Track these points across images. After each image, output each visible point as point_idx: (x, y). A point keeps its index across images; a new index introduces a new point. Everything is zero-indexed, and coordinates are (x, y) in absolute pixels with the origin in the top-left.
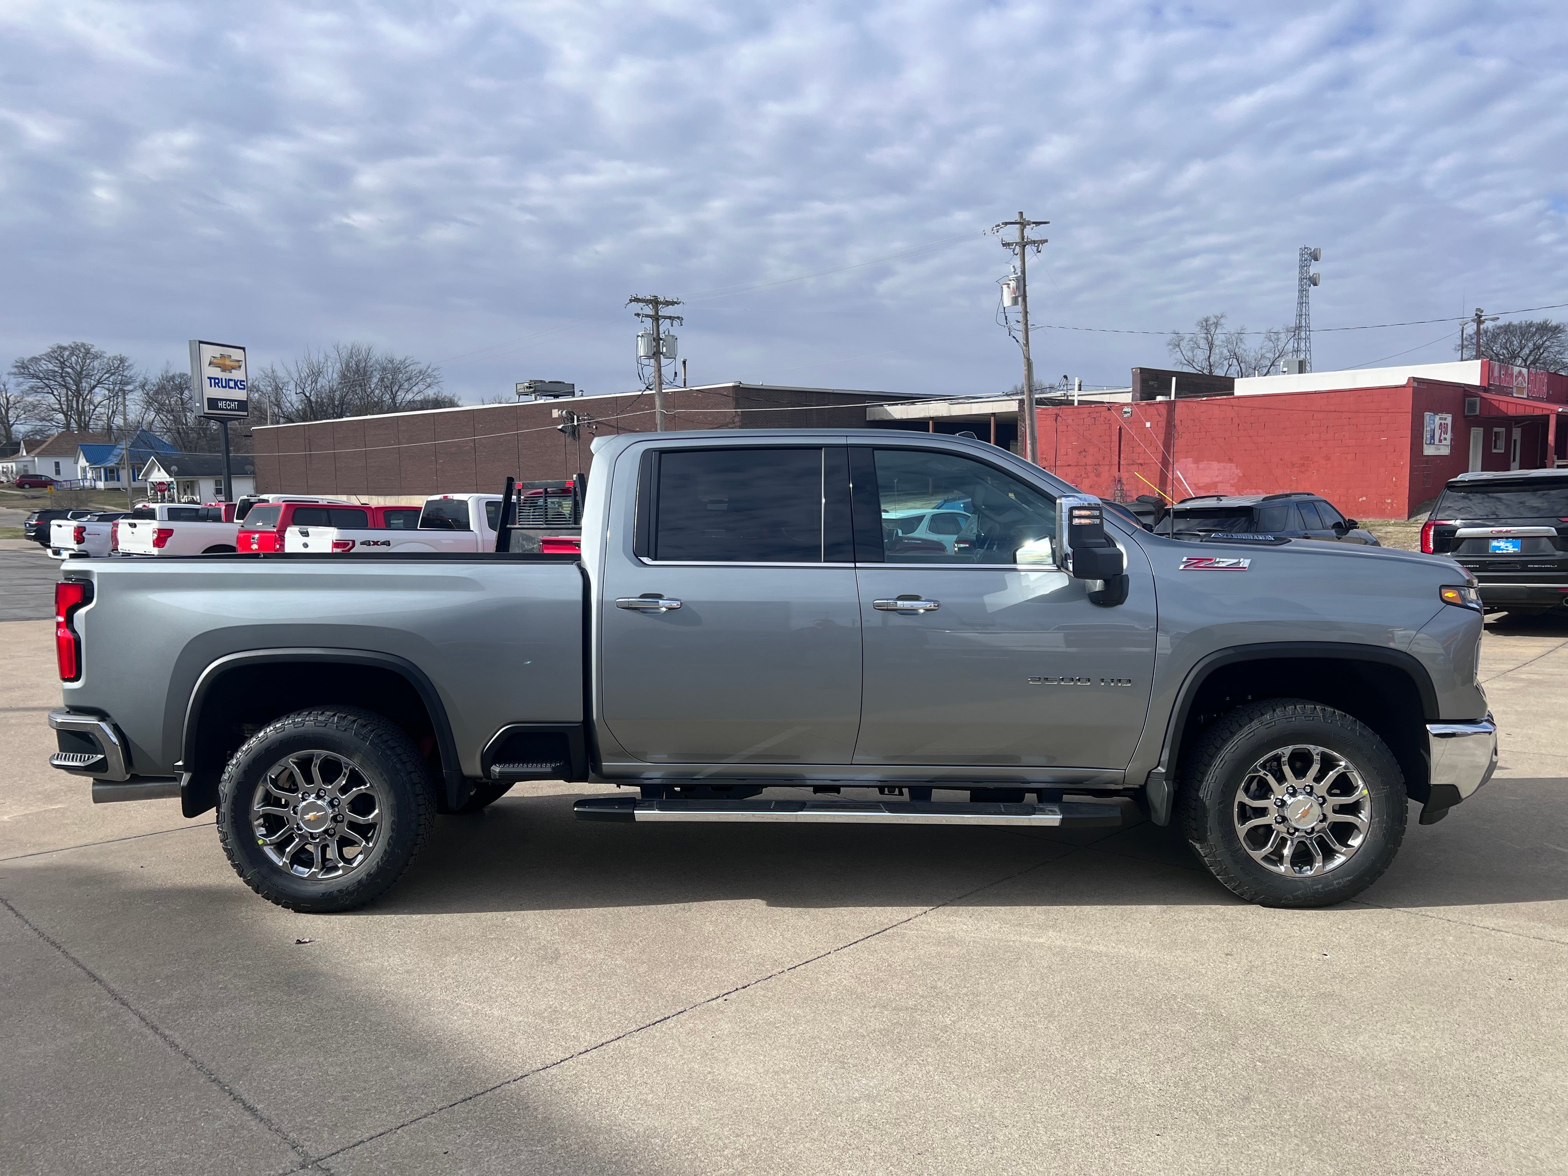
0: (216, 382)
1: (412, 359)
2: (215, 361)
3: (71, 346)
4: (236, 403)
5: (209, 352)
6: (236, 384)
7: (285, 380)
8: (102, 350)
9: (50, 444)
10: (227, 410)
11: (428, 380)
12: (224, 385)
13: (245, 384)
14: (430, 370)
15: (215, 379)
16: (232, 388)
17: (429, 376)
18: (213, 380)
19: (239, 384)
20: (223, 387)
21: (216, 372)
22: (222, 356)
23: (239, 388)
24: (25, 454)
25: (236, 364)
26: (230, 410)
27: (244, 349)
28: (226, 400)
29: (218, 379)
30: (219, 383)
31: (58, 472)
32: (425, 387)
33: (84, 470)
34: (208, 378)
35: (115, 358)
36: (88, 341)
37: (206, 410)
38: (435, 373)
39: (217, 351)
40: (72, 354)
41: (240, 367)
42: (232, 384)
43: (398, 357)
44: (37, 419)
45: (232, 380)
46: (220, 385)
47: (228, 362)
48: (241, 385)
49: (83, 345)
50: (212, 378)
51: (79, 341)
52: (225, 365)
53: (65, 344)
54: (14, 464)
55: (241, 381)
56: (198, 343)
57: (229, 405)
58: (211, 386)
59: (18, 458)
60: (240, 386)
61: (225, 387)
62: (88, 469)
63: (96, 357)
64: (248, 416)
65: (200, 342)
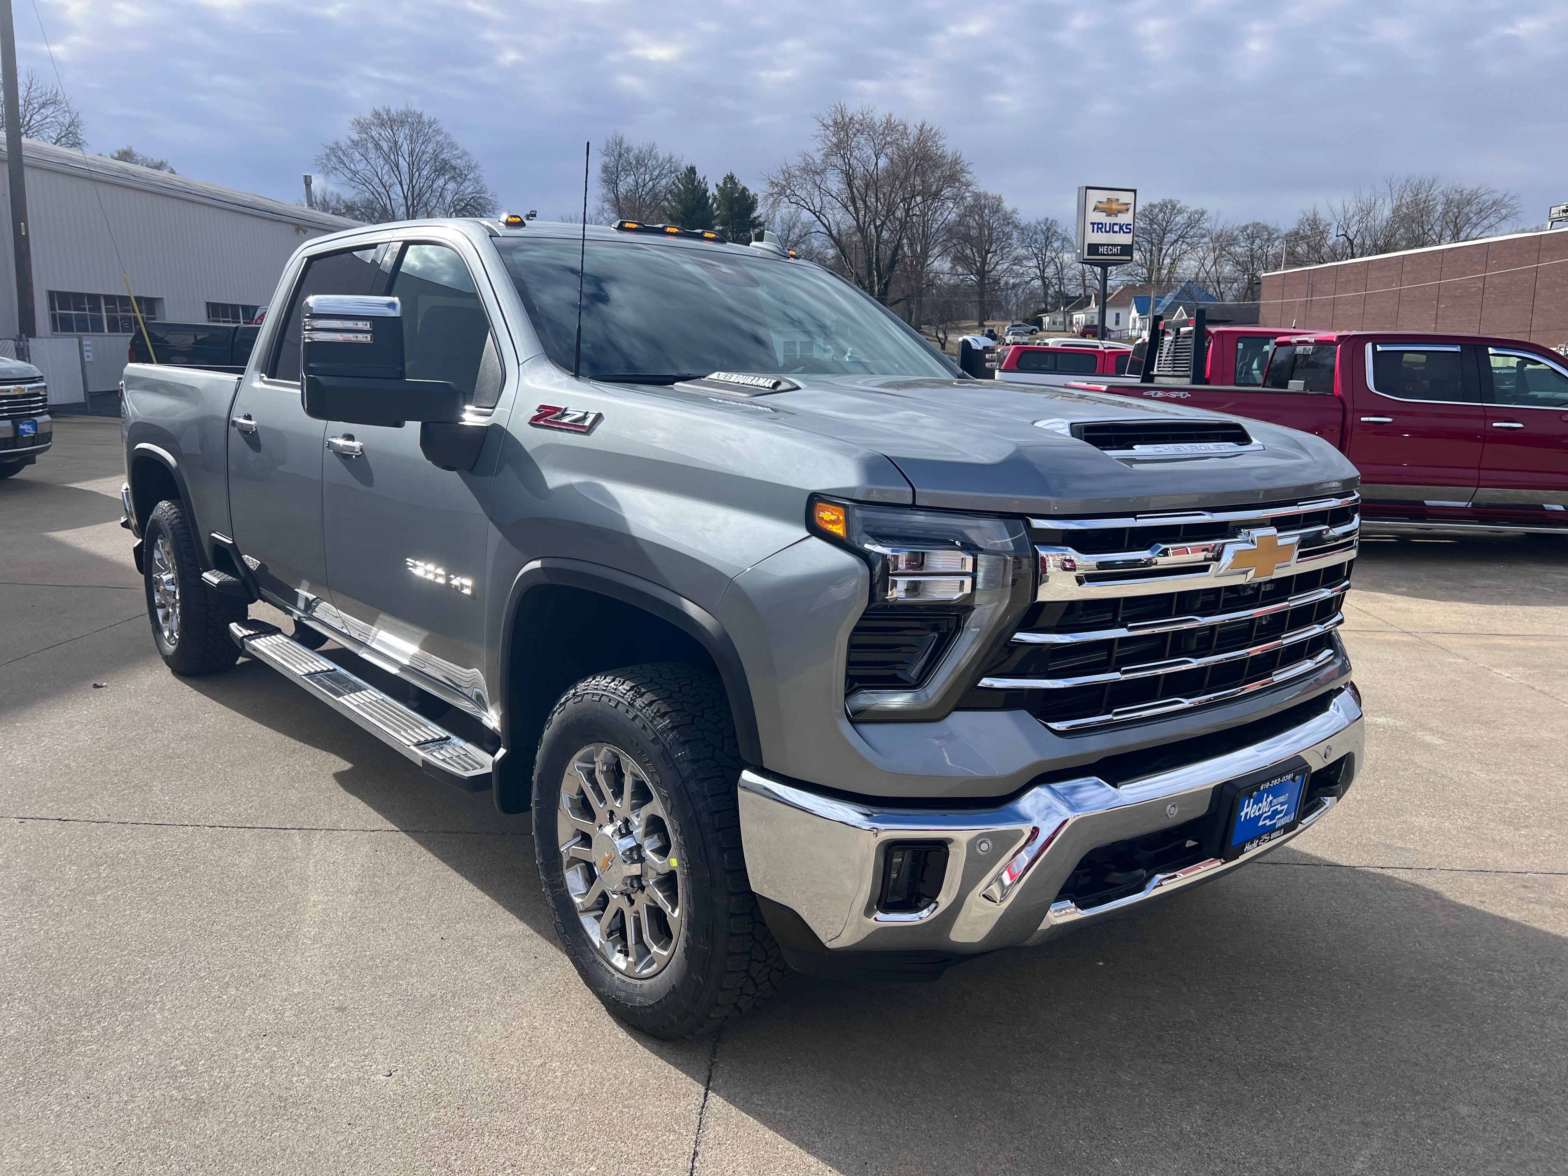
0: (1099, 227)
1: (1486, 187)
2: (1101, 206)
3: (1160, 204)
4: (1119, 248)
5: (1095, 197)
6: (1121, 228)
7: (1328, 221)
8: (1186, 205)
9: (1115, 296)
10: (1108, 255)
11: (1504, 212)
12: (1108, 229)
13: (1132, 227)
14: (1506, 199)
15: (1098, 224)
16: (1116, 232)
17: (1505, 206)
18: (1096, 226)
19: (1124, 227)
20: (1106, 232)
21: (1101, 217)
22: (1109, 200)
23: (1124, 232)
24: (1094, 306)
25: (1125, 207)
26: (1112, 255)
27: (1135, 191)
28: (1108, 245)
29: (1102, 224)
30: (1102, 227)
31: (1117, 323)
32: (1498, 220)
33: (1134, 321)
34: (1091, 223)
35: (1196, 212)
36: (1174, 197)
37: (1086, 257)
38: (1512, 202)
39: (1103, 196)
40: (1161, 211)
41: (1128, 210)
42: (1116, 228)
43: (1469, 186)
44: (1125, 274)
45: (1117, 224)
46: (1103, 230)
47: (1114, 206)
48: (1127, 228)
49: (1171, 201)
50: (1095, 223)
51: (1167, 198)
52: (1111, 209)
53: (1155, 202)
54: (1083, 315)
55: (1127, 225)
56: (1085, 189)
57: (1111, 250)
58: (1093, 231)
59: (1089, 309)
60: (1125, 230)
61: (1109, 232)
62: (1137, 319)
63: (1180, 212)
64: (1132, 260)
65: (1087, 188)
